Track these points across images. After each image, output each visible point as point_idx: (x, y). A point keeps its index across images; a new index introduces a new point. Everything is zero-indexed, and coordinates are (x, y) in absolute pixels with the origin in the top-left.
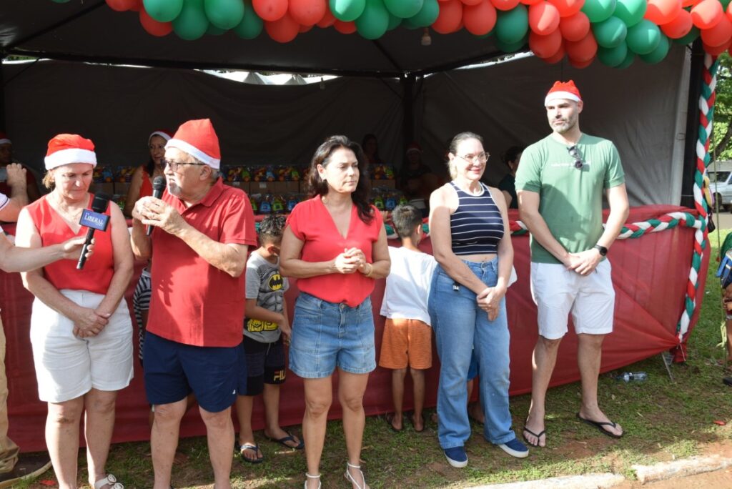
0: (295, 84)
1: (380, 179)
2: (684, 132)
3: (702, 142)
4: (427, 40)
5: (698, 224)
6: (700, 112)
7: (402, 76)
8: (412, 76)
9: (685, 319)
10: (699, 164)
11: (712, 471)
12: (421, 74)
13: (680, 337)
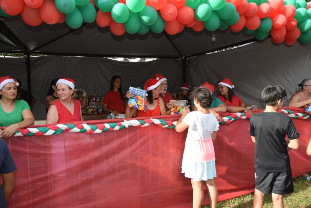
0: (142, 62)
1: (181, 97)
4: (214, 39)
7: (182, 58)
8: (185, 58)
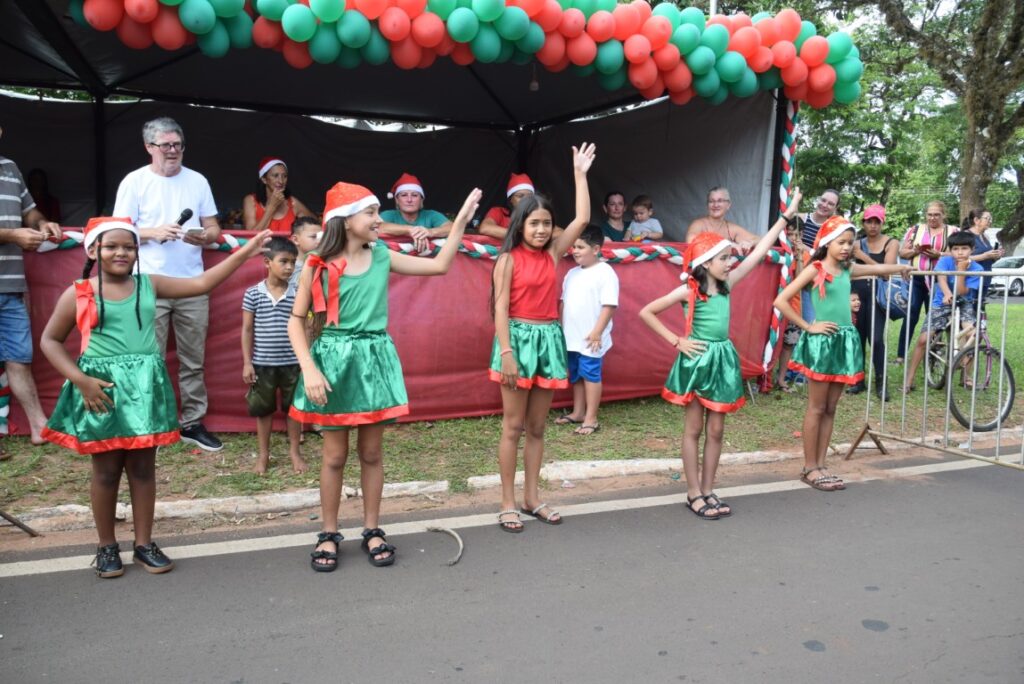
2: (770, 178)
3: (785, 187)
4: (535, 86)
5: (782, 260)
6: (783, 159)
7: (517, 129)
8: (527, 129)
9: (769, 350)
10: (782, 206)
11: (770, 462)
12: (537, 128)
13: (765, 366)
